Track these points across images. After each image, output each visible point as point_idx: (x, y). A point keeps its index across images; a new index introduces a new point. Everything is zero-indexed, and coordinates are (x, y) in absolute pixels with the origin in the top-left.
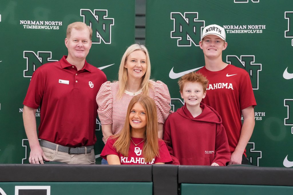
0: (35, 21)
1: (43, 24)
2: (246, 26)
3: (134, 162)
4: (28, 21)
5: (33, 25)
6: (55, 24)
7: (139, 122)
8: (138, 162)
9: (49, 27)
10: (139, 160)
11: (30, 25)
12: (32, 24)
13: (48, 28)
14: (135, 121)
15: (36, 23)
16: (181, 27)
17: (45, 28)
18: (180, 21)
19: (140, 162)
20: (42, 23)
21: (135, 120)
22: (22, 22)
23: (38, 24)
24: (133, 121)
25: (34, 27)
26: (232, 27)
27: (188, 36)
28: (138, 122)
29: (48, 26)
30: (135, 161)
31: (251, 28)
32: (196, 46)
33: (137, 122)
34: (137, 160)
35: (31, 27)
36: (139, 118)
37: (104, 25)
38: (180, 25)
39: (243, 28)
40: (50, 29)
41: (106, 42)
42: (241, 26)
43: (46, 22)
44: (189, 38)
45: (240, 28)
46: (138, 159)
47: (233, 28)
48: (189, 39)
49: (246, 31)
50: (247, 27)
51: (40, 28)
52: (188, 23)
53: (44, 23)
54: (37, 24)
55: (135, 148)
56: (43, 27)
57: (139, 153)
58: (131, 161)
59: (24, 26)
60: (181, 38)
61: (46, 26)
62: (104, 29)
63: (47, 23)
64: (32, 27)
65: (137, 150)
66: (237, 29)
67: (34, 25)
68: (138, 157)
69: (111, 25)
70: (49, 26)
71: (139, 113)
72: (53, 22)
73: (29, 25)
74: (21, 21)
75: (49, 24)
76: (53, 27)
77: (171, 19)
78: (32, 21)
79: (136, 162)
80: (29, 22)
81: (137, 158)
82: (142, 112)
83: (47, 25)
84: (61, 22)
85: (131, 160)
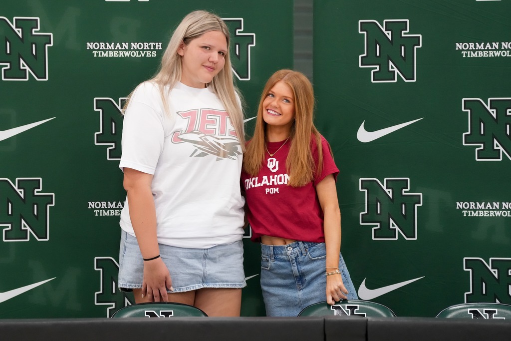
0: (113, 44)
1: (127, 48)
2: (498, 43)
3: (268, 184)
4: (101, 43)
5: (109, 50)
6: (150, 46)
7: (277, 114)
8: (273, 182)
9: (139, 54)
10: (275, 180)
11: (105, 51)
12: (107, 48)
13: (136, 54)
14: (271, 112)
15: (115, 46)
16: (378, 46)
17: (132, 55)
18: (376, 36)
19: (277, 182)
20: (125, 45)
21: (271, 110)
22: (90, 45)
23: (118, 48)
24: (268, 110)
25: (111, 54)
26: (473, 46)
27: (391, 63)
28: (275, 113)
29: (137, 52)
30: (269, 182)
31: (507, 48)
32: (406, 81)
33: (273, 113)
34: (272, 180)
35: (106, 55)
36: (278, 107)
37: (237, 46)
38: (377, 43)
39: (492, 47)
40: (140, 56)
41: (241, 78)
42: (488, 44)
43: (132, 44)
44: (392, 68)
45: (487, 47)
46: (273, 178)
47: (474, 49)
48: (393, 70)
49: (497, 54)
50: (500, 46)
51: (123, 56)
52: (390, 39)
53: (130, 46)
54: (116, 48)
55: (269, 160)
56: (127, 54)
57: (274, 168)
58: (263, 182)
59: (93, 52)
60: (378, 67)
61: (133, 52)
62: (237, 53)
63: (134, 45)
64: (108, 55)
65: (272, 162)
66: (481, 50)
67: (111, 50)
68: (274, 174)
69: (250, 46)
70: (139, 50)
71: (279, 100)
72: (145, 44)
73: (103, 50)
74: (88, 44)
75: (139, 48)
76: (146, 53)
77: (360, 32)
78: (107, 44)
79: (271, 184)
80: (102, 45)
81: (271, 177)
82: (286, 99)
83: (134, 50)
84: (160, 44)
85: (264, 180)
